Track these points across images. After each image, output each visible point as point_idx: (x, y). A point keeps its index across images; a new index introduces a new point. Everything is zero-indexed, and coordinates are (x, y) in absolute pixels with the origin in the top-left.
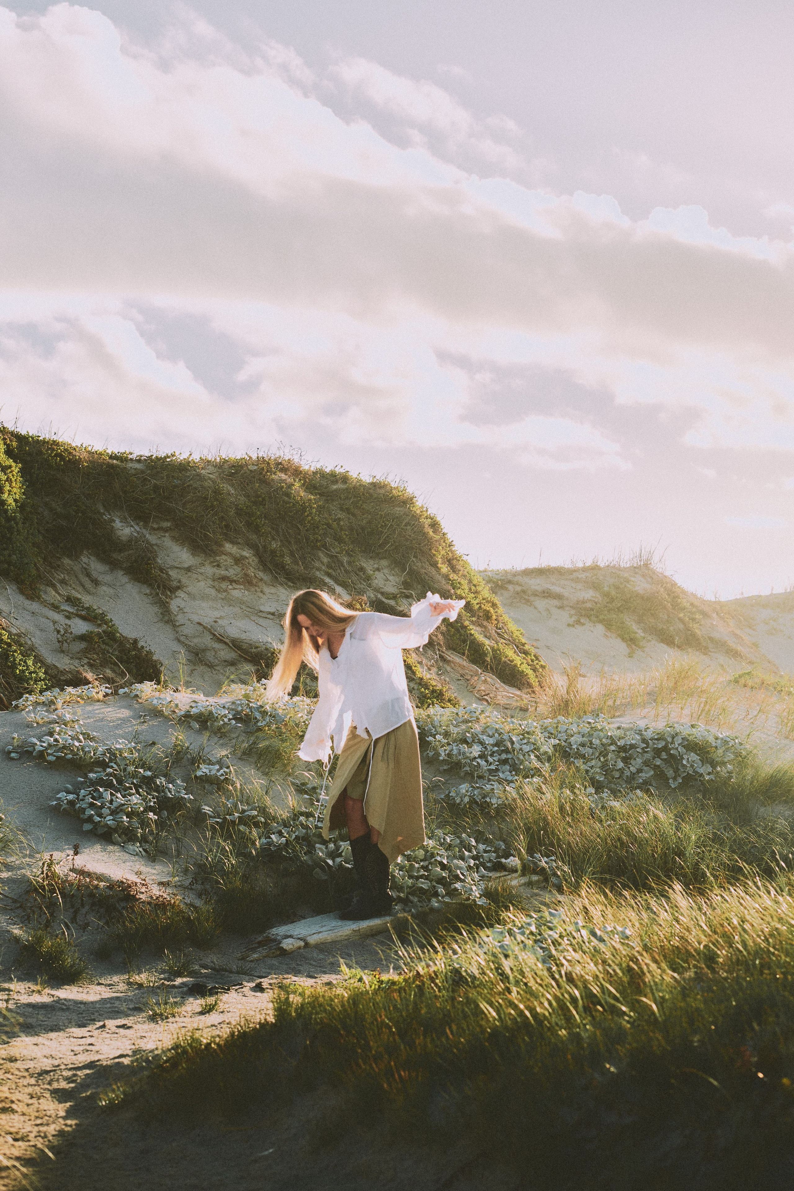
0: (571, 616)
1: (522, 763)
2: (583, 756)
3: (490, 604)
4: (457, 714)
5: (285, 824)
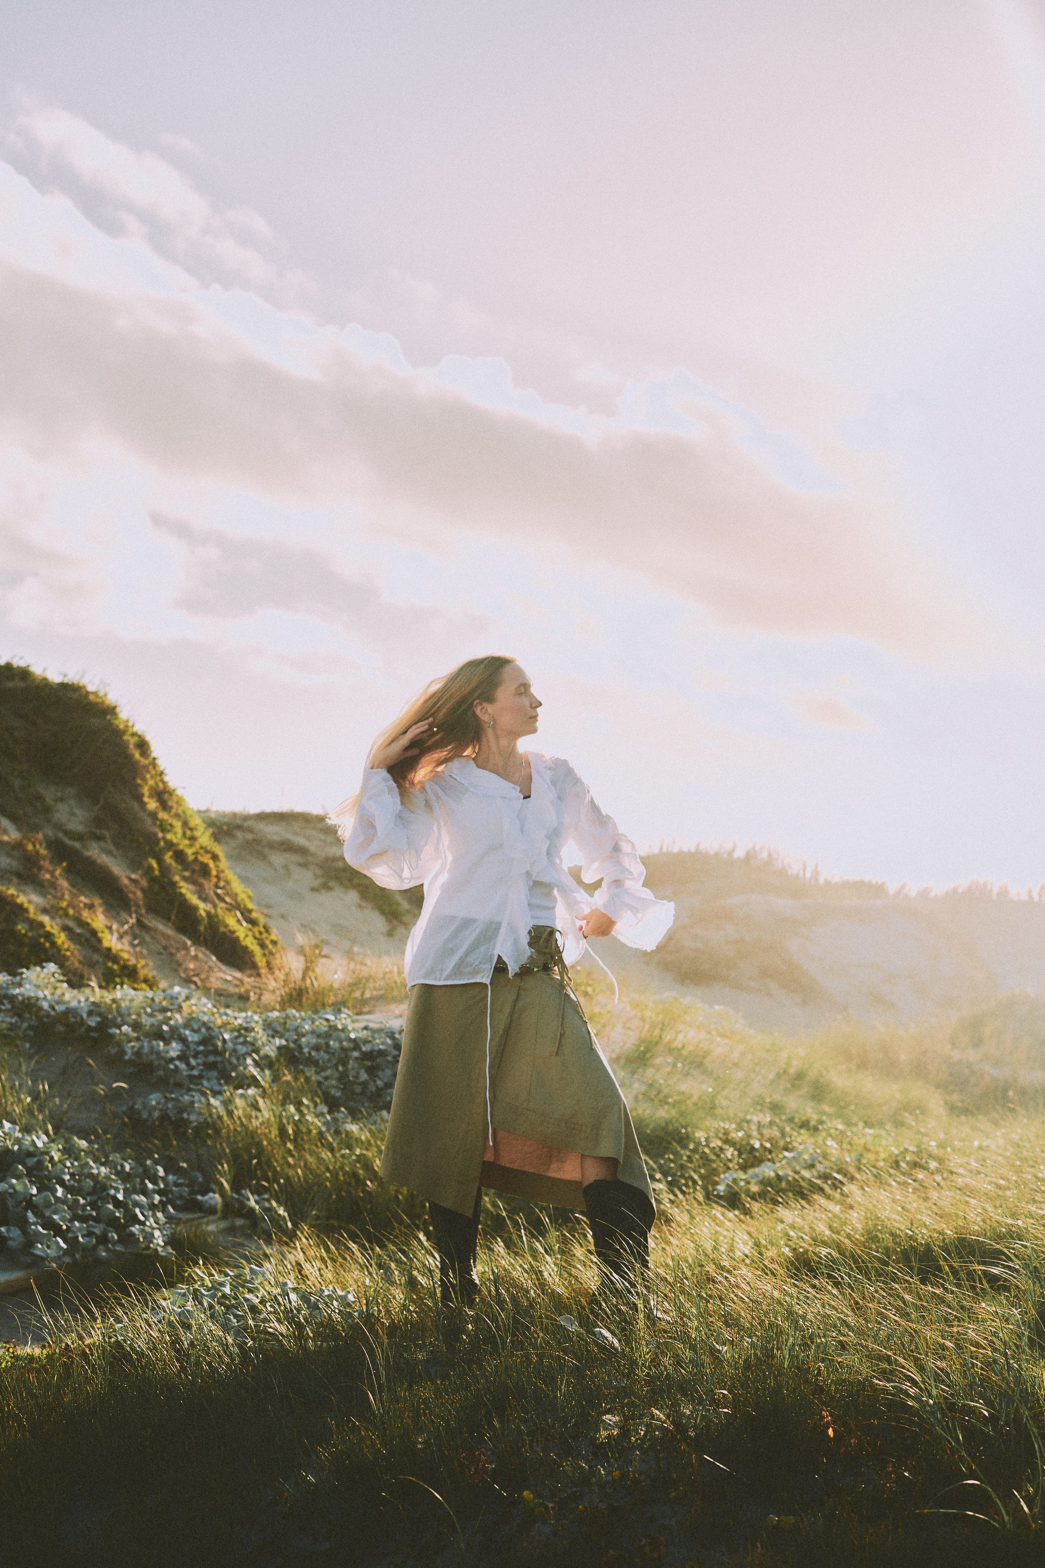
0: (316, 877)
1: (235, 1068)
2: (316, 1063)
3: (209, 856)
4: (153, 999)
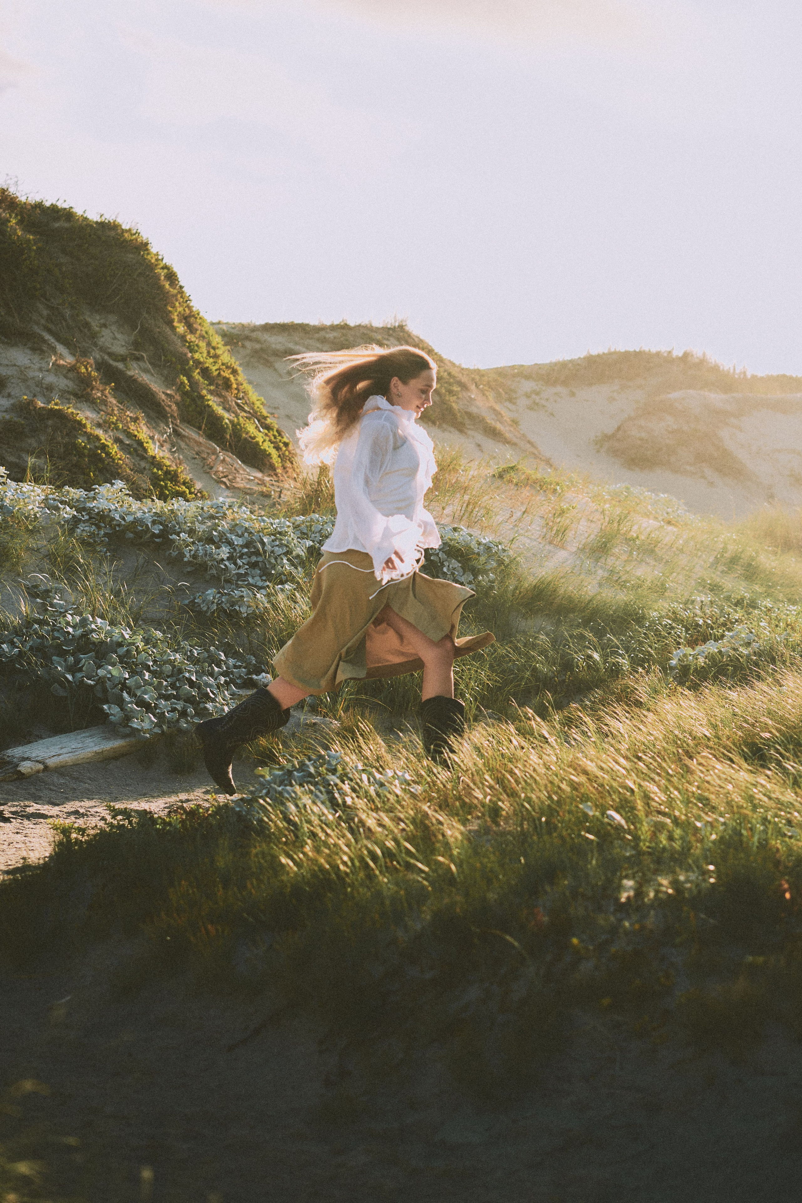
1: (274, 567)
3: (230, 370)
5: (17, 632)
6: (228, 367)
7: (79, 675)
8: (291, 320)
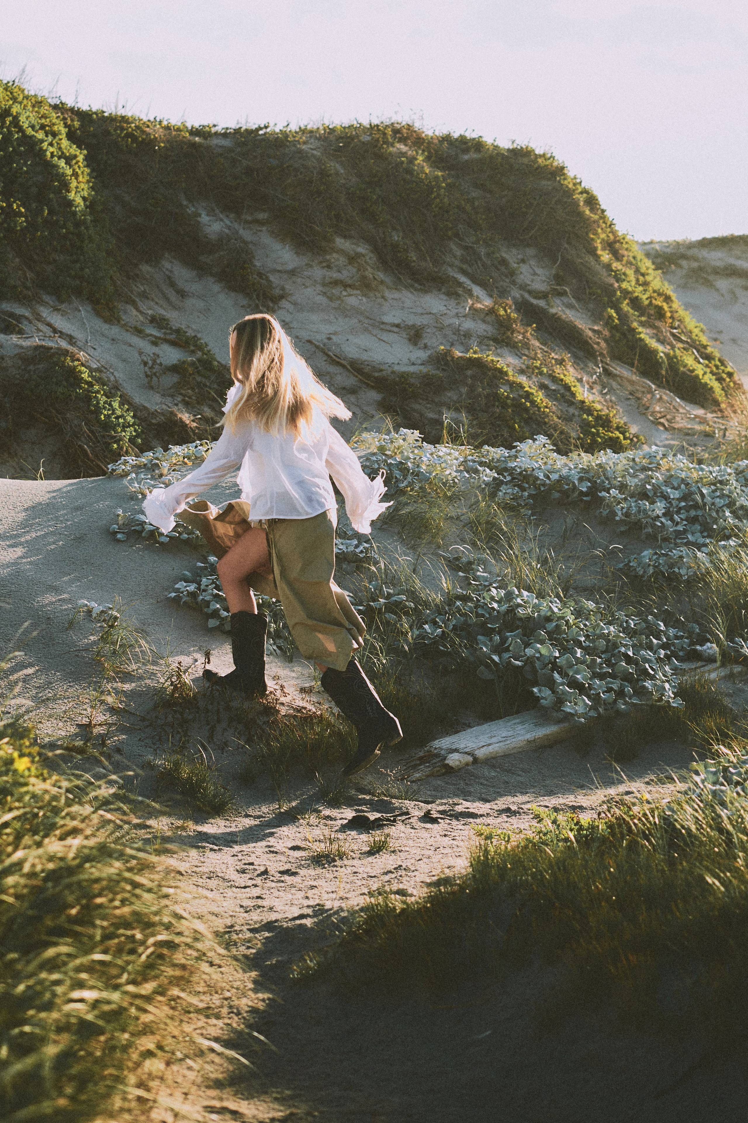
1: (715, 521)
3: (663, 298)
5: (439, 611)
6: (660, 294)
7: (506, 655)
8: (731, 233)
